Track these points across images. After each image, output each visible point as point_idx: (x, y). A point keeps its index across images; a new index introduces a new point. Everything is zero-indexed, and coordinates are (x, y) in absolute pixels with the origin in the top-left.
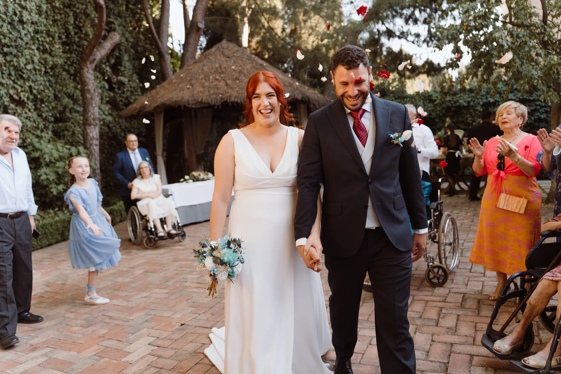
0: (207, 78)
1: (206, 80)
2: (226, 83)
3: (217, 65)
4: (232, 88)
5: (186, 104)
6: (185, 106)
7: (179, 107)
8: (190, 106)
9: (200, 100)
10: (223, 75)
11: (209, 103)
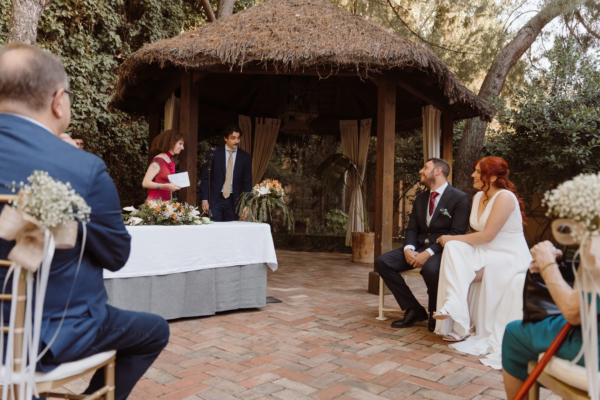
0: (238, 26)
1: (235, 28)
2: (272, 32)
3: (269, 12)
4: (279, 40)
5: (171, 60)
6: (168, 62)
7: (156, 63)
8: (177, 62)
9: (198, 51)
10: (270, 24)
11: (218, 59)
